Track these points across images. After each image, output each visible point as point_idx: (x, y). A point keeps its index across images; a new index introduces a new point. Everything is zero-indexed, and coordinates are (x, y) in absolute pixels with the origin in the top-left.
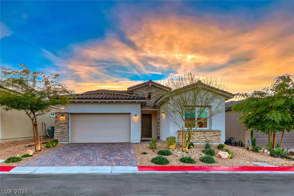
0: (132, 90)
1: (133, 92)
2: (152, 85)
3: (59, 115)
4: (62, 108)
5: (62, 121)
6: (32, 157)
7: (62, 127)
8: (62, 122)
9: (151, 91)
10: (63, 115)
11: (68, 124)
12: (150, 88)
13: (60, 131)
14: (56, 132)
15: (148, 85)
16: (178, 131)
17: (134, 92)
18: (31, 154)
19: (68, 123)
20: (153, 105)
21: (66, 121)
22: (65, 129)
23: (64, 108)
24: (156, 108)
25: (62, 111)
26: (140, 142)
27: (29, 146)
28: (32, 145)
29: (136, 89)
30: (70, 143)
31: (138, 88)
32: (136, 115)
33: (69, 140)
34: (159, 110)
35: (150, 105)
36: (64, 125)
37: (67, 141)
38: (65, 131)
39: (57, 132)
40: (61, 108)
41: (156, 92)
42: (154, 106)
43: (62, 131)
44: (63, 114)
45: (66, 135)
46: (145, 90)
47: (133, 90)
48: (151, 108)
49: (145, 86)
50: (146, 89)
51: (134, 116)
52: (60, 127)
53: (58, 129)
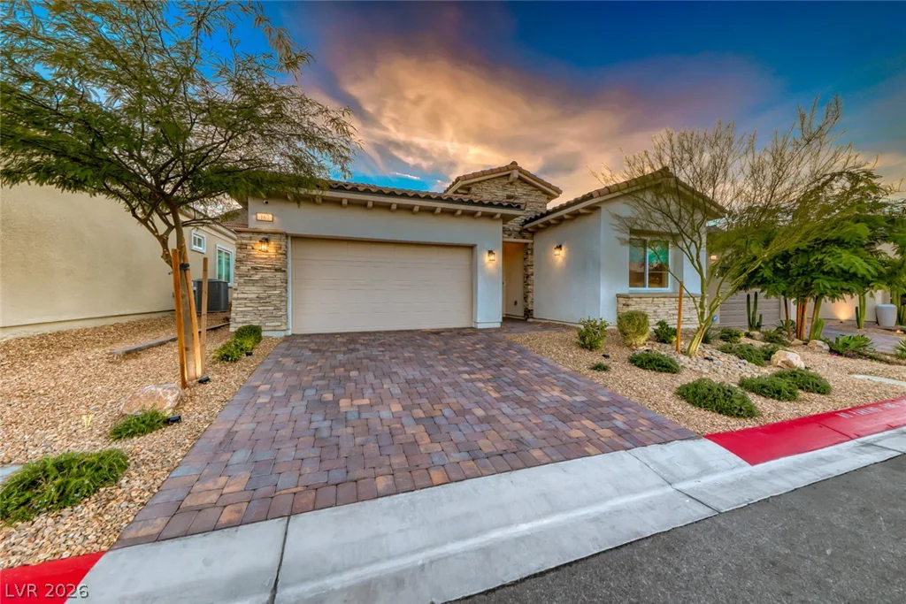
0: (468, 184)
1: (469, 189)
2: (520, 178)
3: (251, 239)
4: (263, 215)
5: (262, 258)
6: (176, 428)
7: (262, 279)
8: (261, 263)
9: (513, 192)
10: (267, 240)
11: (284, 271)
12: (511, 183)
13: (254, 296)
14: (237, 299)
15: (509, 175)
16: (618, 296)
17: (474, 190)
18: (168, 414)
19: (286, 267)
20: (519, 229)
21: (279, 259)
22: (275, 287)
23: (269, 217)
24: (524, 238)
25: (264, 228)
26: (498, 325)
27: (128, 353)
28: (140, 349)
29: (479, 182)
30: (290, 333)
31: (484, 181)
32: (490, 252)
33: (286, 324)
34: (532, 241)
35: (511, 229)
36: (269, 275)
37: (283, 327)
38: (274, 295)
39: (245, 299)
40: (260, 216)
41: (525, 194)
42: (520, 232)
43: (261, 295)
44: (266, 237)
45: (280, 309)
46: (501, 187)
47: (472, 184)
48: (513, 236)
49: (499, 177)
50: (504, 186)
51: (487, 254)
52: (257, 281)
53: (247, 288)
